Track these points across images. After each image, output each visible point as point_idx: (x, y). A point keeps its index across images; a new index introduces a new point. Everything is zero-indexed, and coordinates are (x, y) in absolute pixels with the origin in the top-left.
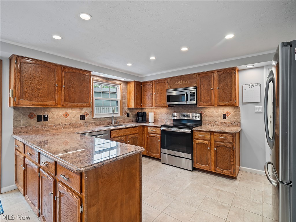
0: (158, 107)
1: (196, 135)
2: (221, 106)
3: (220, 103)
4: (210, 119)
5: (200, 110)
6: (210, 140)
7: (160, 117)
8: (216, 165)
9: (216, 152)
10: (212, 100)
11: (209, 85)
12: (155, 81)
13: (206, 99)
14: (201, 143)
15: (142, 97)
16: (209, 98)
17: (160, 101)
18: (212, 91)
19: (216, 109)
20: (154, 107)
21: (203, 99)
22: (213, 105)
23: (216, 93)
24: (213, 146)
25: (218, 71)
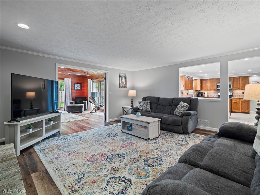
0: (211, 90)
1: (233, 100)
2: (243, 89)
3: (242, 88)
4: (237, 95)
5: (232, 91)
6: (239, 101)
7: (210, 94)
8: (242, 109)
9: (242, 105)
10: (239, 87)
11: (238, 82)
12: (210, 79)
13: (236, 87)
14: (235, 102)
15: (202, 85)
16: (237, 87)
17: (212, 87)
18: (239, 84)
19: (239, 90)
20: (209, 90)
21: (235, 87)
22: (239, 89)
23: (241, 85)
24: (240, 103)
25: (241, 77)
